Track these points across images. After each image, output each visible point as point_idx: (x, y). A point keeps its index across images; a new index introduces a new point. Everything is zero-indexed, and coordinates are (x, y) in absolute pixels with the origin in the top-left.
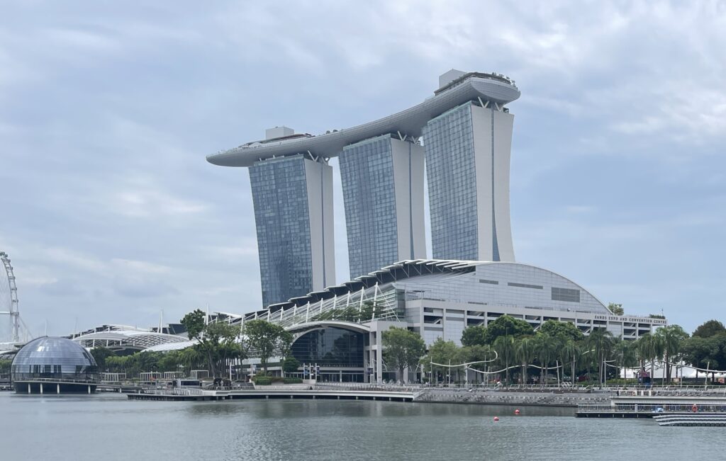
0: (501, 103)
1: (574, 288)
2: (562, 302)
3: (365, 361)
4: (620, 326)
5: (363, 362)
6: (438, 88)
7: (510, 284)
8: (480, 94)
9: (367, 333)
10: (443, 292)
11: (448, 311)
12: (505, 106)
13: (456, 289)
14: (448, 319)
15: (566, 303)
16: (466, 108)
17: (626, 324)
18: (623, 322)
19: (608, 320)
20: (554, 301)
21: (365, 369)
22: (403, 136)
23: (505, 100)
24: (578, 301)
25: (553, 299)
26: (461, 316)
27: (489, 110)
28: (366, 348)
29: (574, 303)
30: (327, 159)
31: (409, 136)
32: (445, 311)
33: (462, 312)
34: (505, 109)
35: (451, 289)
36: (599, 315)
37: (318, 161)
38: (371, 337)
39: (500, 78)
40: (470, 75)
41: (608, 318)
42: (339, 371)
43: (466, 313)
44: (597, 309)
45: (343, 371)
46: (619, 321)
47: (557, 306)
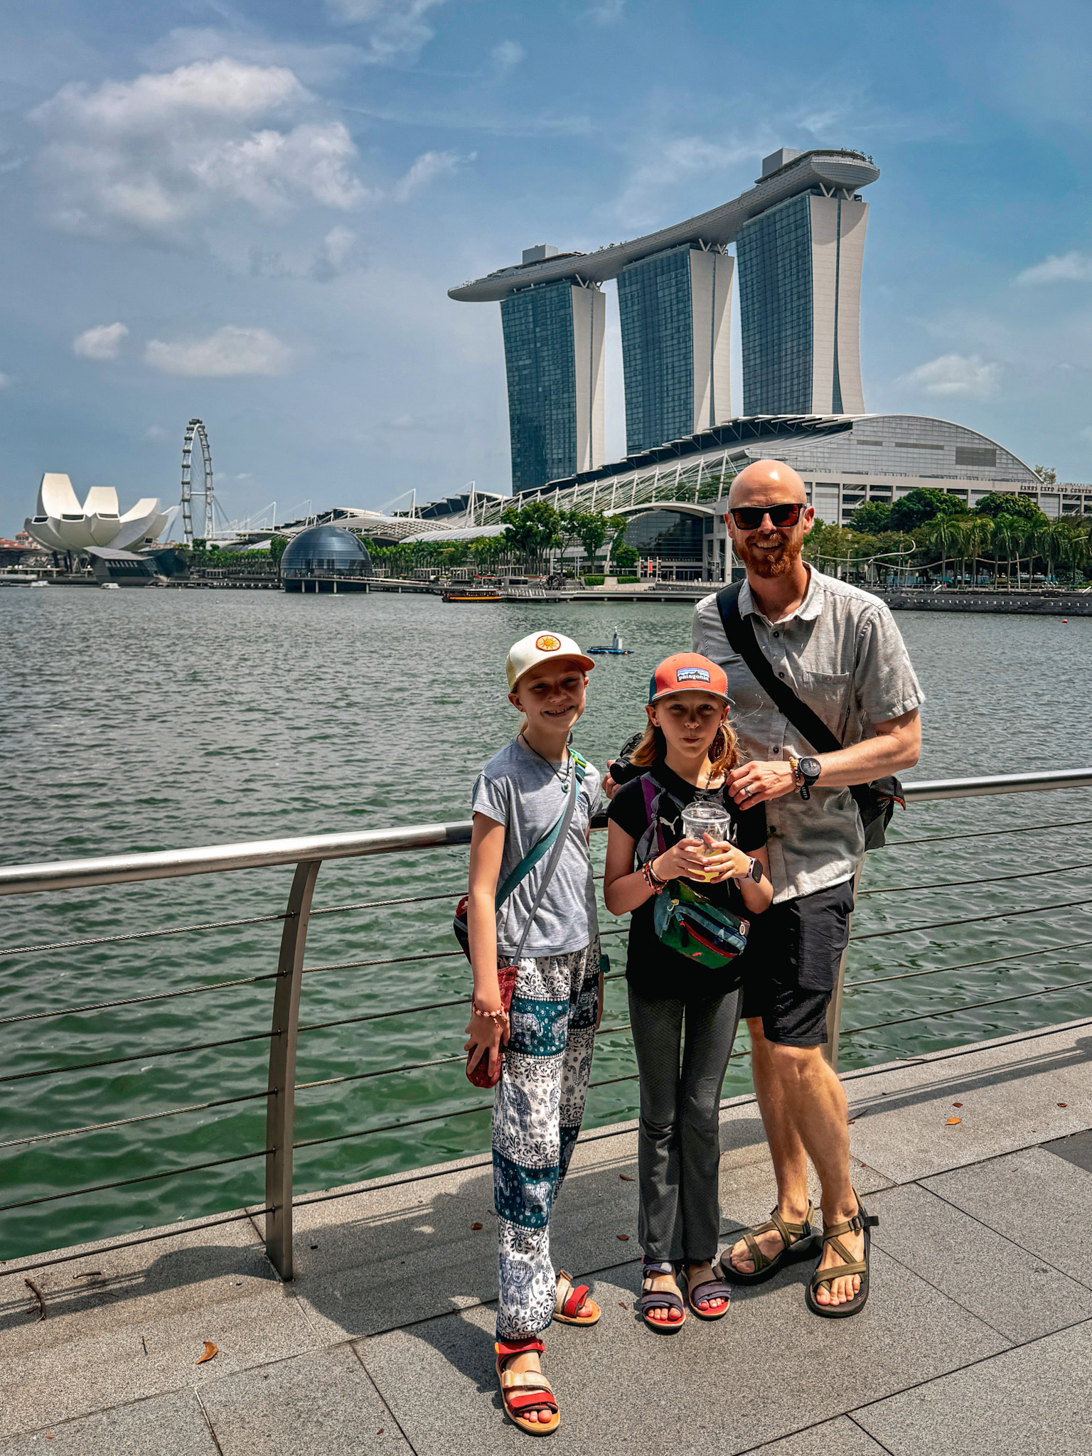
0: (850, 189)
1: (988, 447)
2: (970, 467)
3: (705, 552)
4: (1057, 500)
5: (701, 555)
6: (760, 176)
7: (899, 445)
8: (822, 180)
9: (710, 518)
10: (808, 459)
11: (819, 484)
12: (857, 192)
13: (826, 455)
14: (820, 495)
15: (976, 468)
16: (803, 199)
17: (1065, 496)
18: (1061, 493)
19: (1039, 491)
20: (958, 467)
21: (704, 564)
22: (706, 246)
23: (857, 183)
24: (993, 464)
25: (957, 463)
26: (835, 491)
27: (836, 200)
28: (706, 537)
29: (987, 468)
30: (598, 284)
31: (714, 244)
32: (814, 485)
33: (837, 485)
34: (856, 197)
35: (819, 455)
36: (1027, 485)
37: (588, 287)
38: (716, 522)
39: (853, 155)
40: (810, 153)
41: (1039, 488)
42: (672, 567)
43: (841, 487)
44: (1020, 476)
45: (677, 567)
46: (1055, 492)
47: (963, 472)
